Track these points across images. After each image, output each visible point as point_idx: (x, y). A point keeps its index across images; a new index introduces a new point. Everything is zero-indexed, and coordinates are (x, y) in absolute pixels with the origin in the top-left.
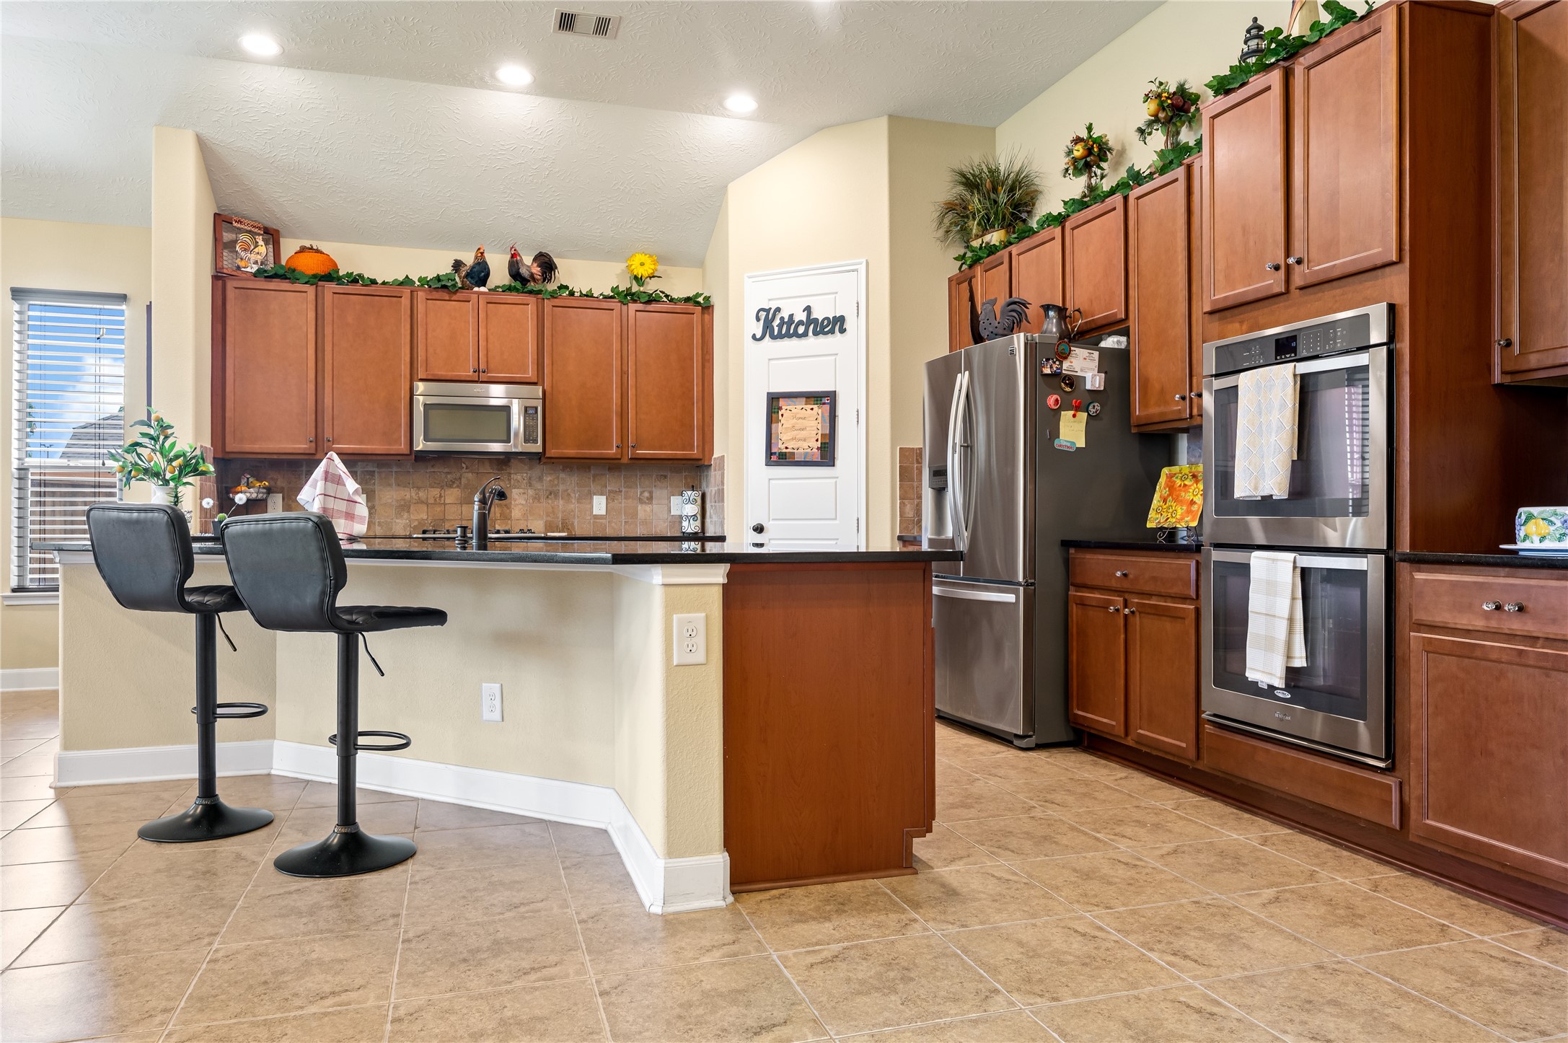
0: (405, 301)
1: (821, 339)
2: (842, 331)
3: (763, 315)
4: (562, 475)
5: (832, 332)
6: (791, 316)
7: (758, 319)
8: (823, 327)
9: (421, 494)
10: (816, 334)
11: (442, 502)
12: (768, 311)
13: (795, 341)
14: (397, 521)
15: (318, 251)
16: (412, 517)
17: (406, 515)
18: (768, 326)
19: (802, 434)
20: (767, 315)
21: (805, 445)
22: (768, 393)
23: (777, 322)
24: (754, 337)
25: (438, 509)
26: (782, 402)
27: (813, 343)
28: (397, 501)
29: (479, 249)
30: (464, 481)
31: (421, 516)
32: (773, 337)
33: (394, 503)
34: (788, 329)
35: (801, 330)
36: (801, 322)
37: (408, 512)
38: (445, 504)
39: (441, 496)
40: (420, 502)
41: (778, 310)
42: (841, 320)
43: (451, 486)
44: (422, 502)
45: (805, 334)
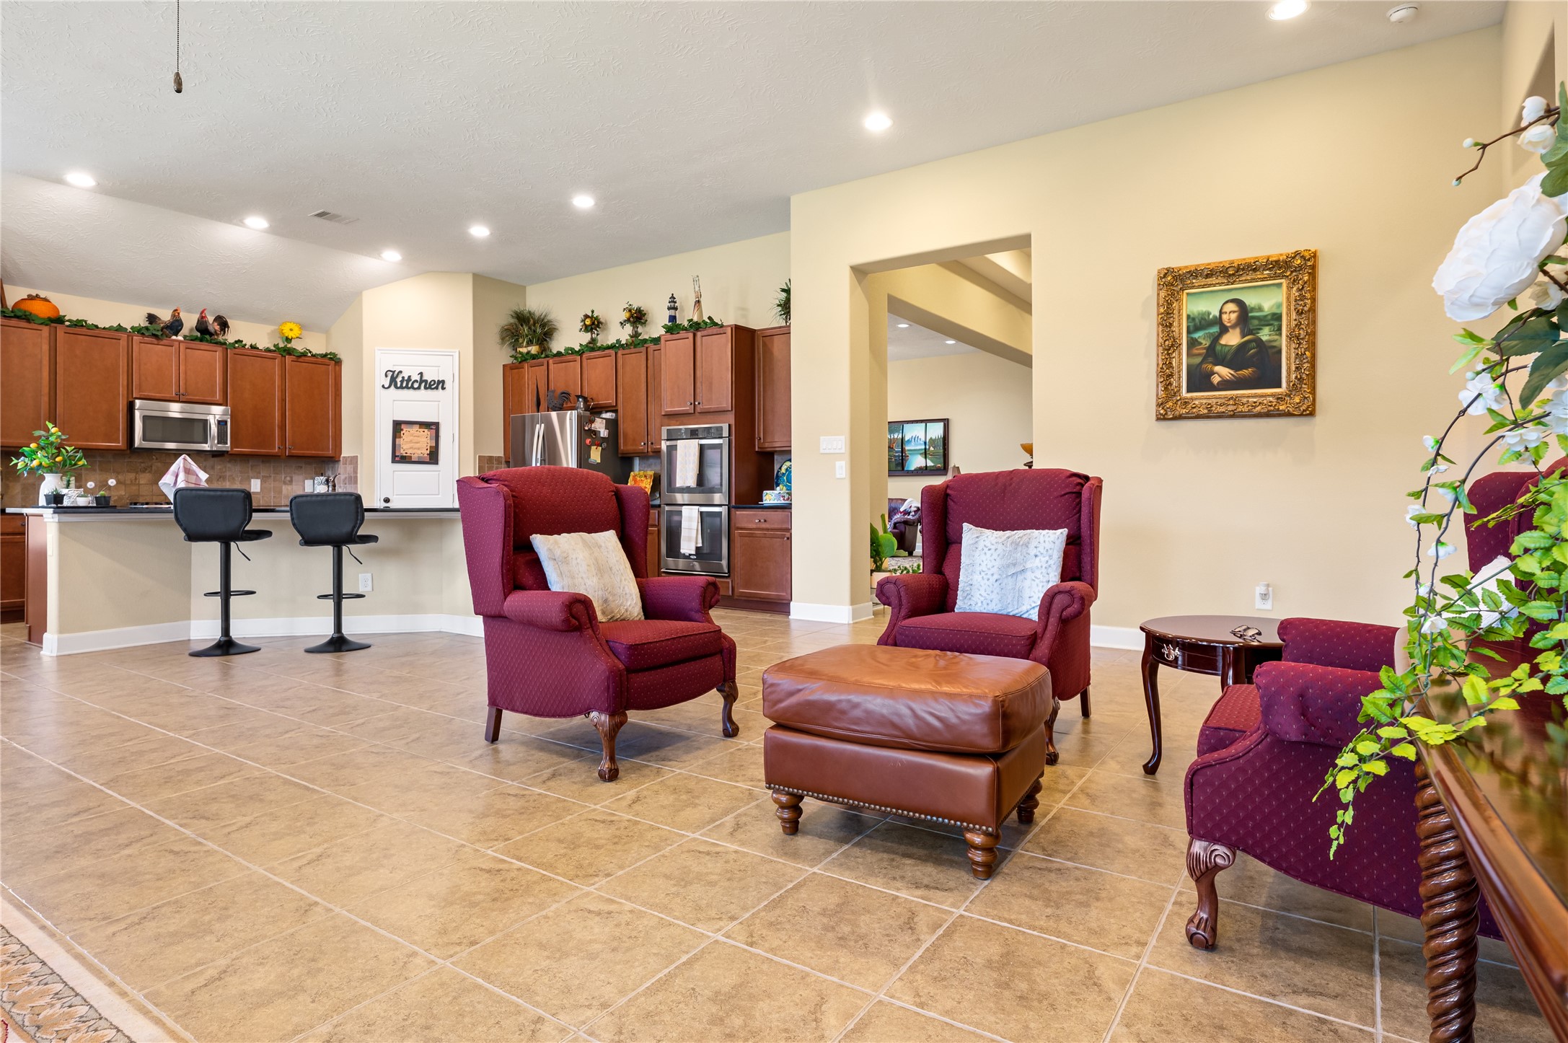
0: (123, 342)
1: (429, 391)
2: (443, 388)
3: (390, 374)
4: (229, 465)
5: (437, 388)
6: (410, 377)
7: (386, 376)
8: (430, 385)
10: (426, 388)
12: (394, 372)
13: (411, 391)
15: (46, 300)
18: (393, 380)
19: (417, 445)
20: (393, 375)
21: (419, 452)
22: (394, 421)
23: (399, 379)
24: (383, 386)
25: (134, 488)
26: (403, 426)
27: (423, 393)
29: (176, 310)
30: (154, 468)
32: (396, 387)
34: (407, 384)
35: (416, 385)
36: (416, 381)
38: (139, 484)
39: (136, 479)
41: (401, 372)
42: (443, 382)
43: (144, 472)
45: (419, 388)
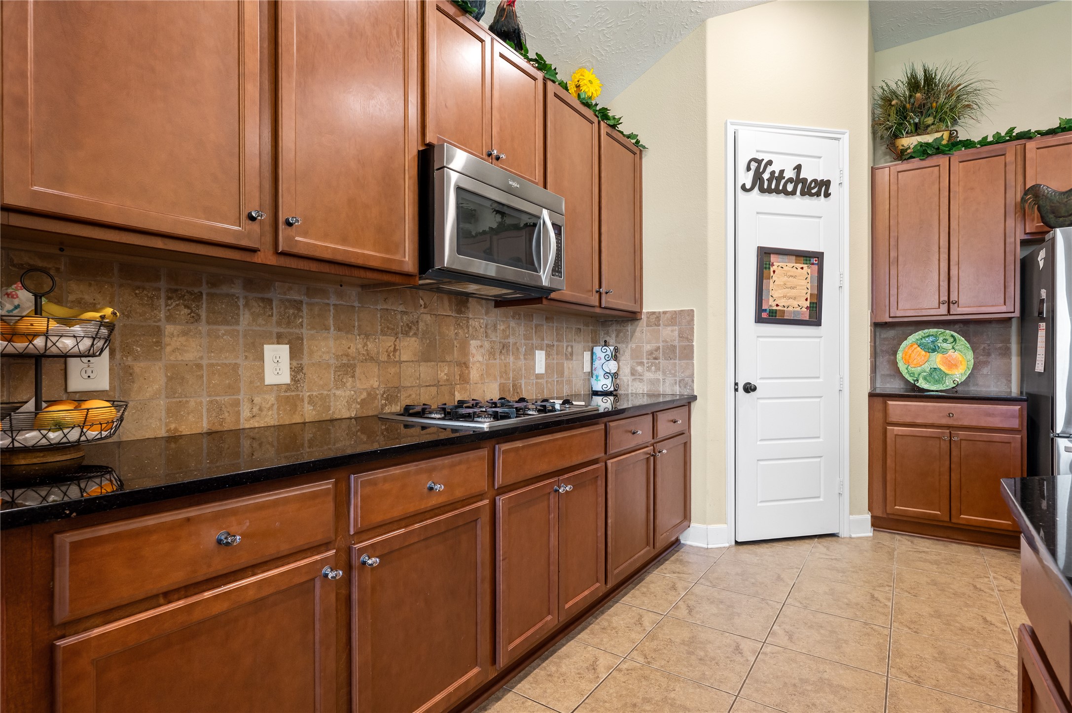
1: (807, 200)
2: (827, 195)
3: (754, 165)
5: (818, 194)
6: (782, 172)
7: (749, 169)
8: (810, 188)
9: (370, 346)
10: (803, 194)
11: (397, 359)
12: (759, 162)
13: (781, 198)
14: (338, 392)
16: (358, 385)
17: (349, 382)
18: (758, 177)
19: (793, 293)
20: (758, 168)
21: (795, 303)
22: (759, 248)
23: (766, 176)
24: (743, 187)
25: (392, 370)
26: (773, 258)
27: (799, 203)
28: (337, 357)
30: (421, 325)
31: (371, 382)
32: (762, 190)
33: (332, 361)
34: (778, 185)
35: (790, 187)
36: (790, 180)
37: (353, 377)
39: (395, 350)
40: (370, 358)
41: (770, 163)
42: (827, 183)
43: (406, 334)
44: (372, 359)
45: (793, 193)
